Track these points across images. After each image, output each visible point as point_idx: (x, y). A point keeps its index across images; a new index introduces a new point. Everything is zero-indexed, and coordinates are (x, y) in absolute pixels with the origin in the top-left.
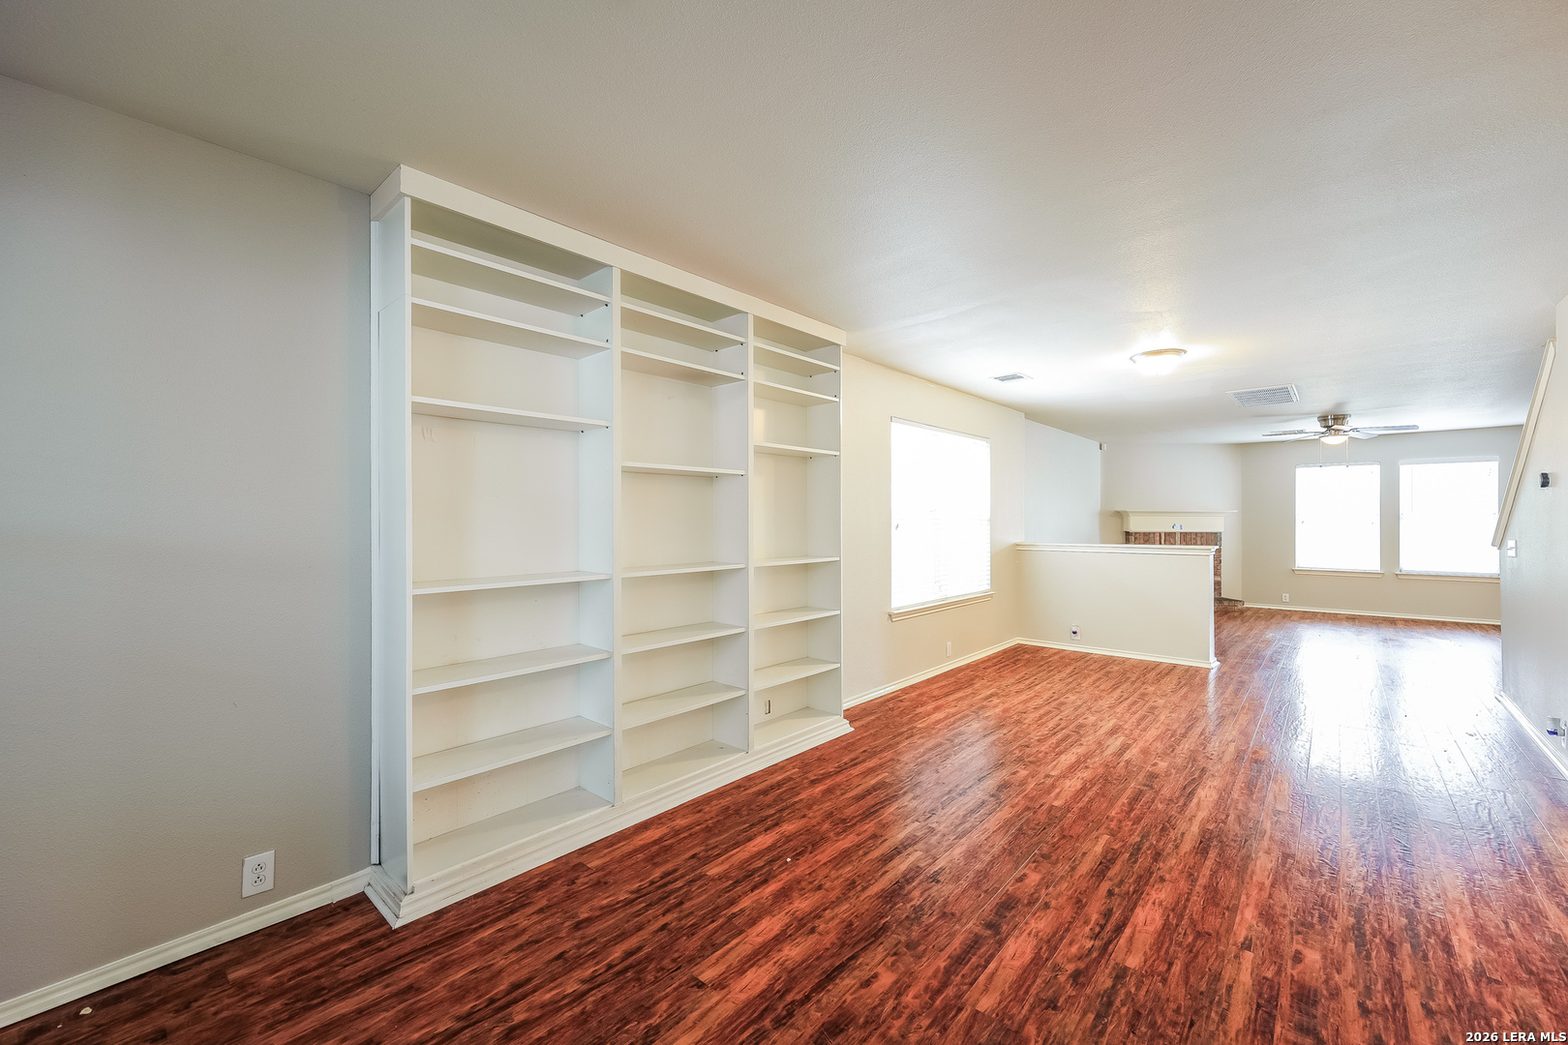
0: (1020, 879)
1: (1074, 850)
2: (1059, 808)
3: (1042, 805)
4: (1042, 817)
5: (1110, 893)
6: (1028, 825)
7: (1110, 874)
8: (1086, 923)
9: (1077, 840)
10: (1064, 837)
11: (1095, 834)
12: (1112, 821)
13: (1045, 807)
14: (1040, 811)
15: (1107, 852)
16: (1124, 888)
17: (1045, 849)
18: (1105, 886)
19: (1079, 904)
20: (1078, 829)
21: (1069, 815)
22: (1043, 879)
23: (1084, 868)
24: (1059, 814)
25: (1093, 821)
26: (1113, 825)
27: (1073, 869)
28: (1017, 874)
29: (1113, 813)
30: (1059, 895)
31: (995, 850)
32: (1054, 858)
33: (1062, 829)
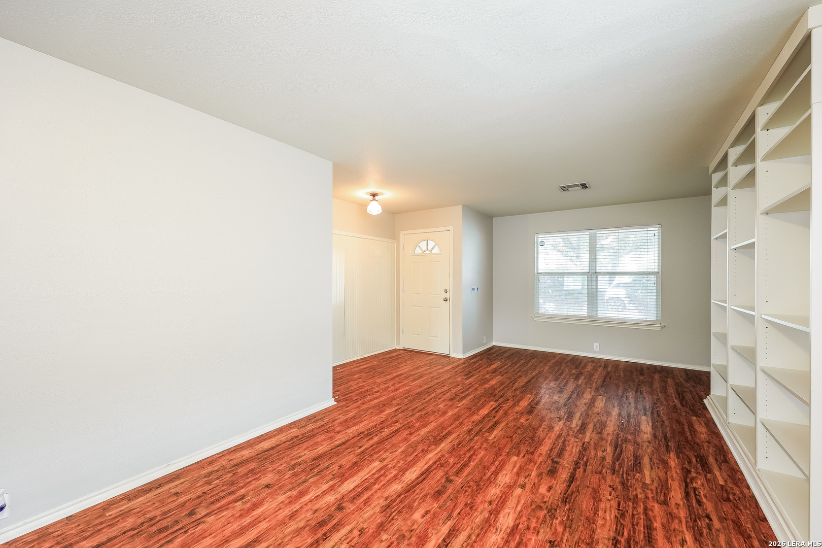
0: (527, 420)
1: (506, 432)
2: (513, 454)
3: (524, 456)
4: (523, 449)
5: (494, 417)
6: (529, 443)
7: (493, 423)
8: (504, 410)
9: (504, 436)
10: (511, 437)
11: (495, 440)
12: (485, 448)
13: (522, 455)
14: (524, 452)
15: (492, 431)
16: (489, 419)
17: (519, 431)
18: (495, 419)
19: (506, 414)
20: (503, 442)
21: (507, 450)
22: (519, 420)
23: (503, 424)
24: (514, 450)
25: (495, 447)
26: (485, 445)
27: (507, 424)
28: (529, 421)
29: (482, 453)
30: (512, 416)
31: (541, 430)
32: (515, 428)
33: (512, 441)
